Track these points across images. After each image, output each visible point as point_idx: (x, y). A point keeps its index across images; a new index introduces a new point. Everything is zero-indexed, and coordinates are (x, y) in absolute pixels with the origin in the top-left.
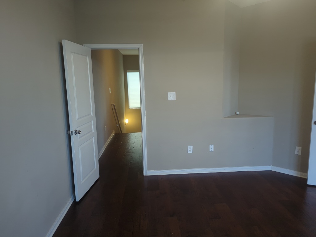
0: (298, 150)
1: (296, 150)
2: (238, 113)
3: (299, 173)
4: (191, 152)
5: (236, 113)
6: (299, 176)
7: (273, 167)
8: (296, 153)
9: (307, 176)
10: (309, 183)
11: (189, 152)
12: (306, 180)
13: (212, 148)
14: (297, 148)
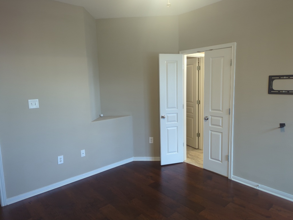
0: (151, 140)
1: (150, 140)
2: (102, 115)
3: (153, 158)
4: (62, 162)
5: (100, 115)
6: (154, 160)
7: (134, 157)
8: (150, 142)
9: (160, 159)
10: (162, 164)
11: (59, 163)
12: (160, 162)
13: (83, 153)
14: (150, 138)
